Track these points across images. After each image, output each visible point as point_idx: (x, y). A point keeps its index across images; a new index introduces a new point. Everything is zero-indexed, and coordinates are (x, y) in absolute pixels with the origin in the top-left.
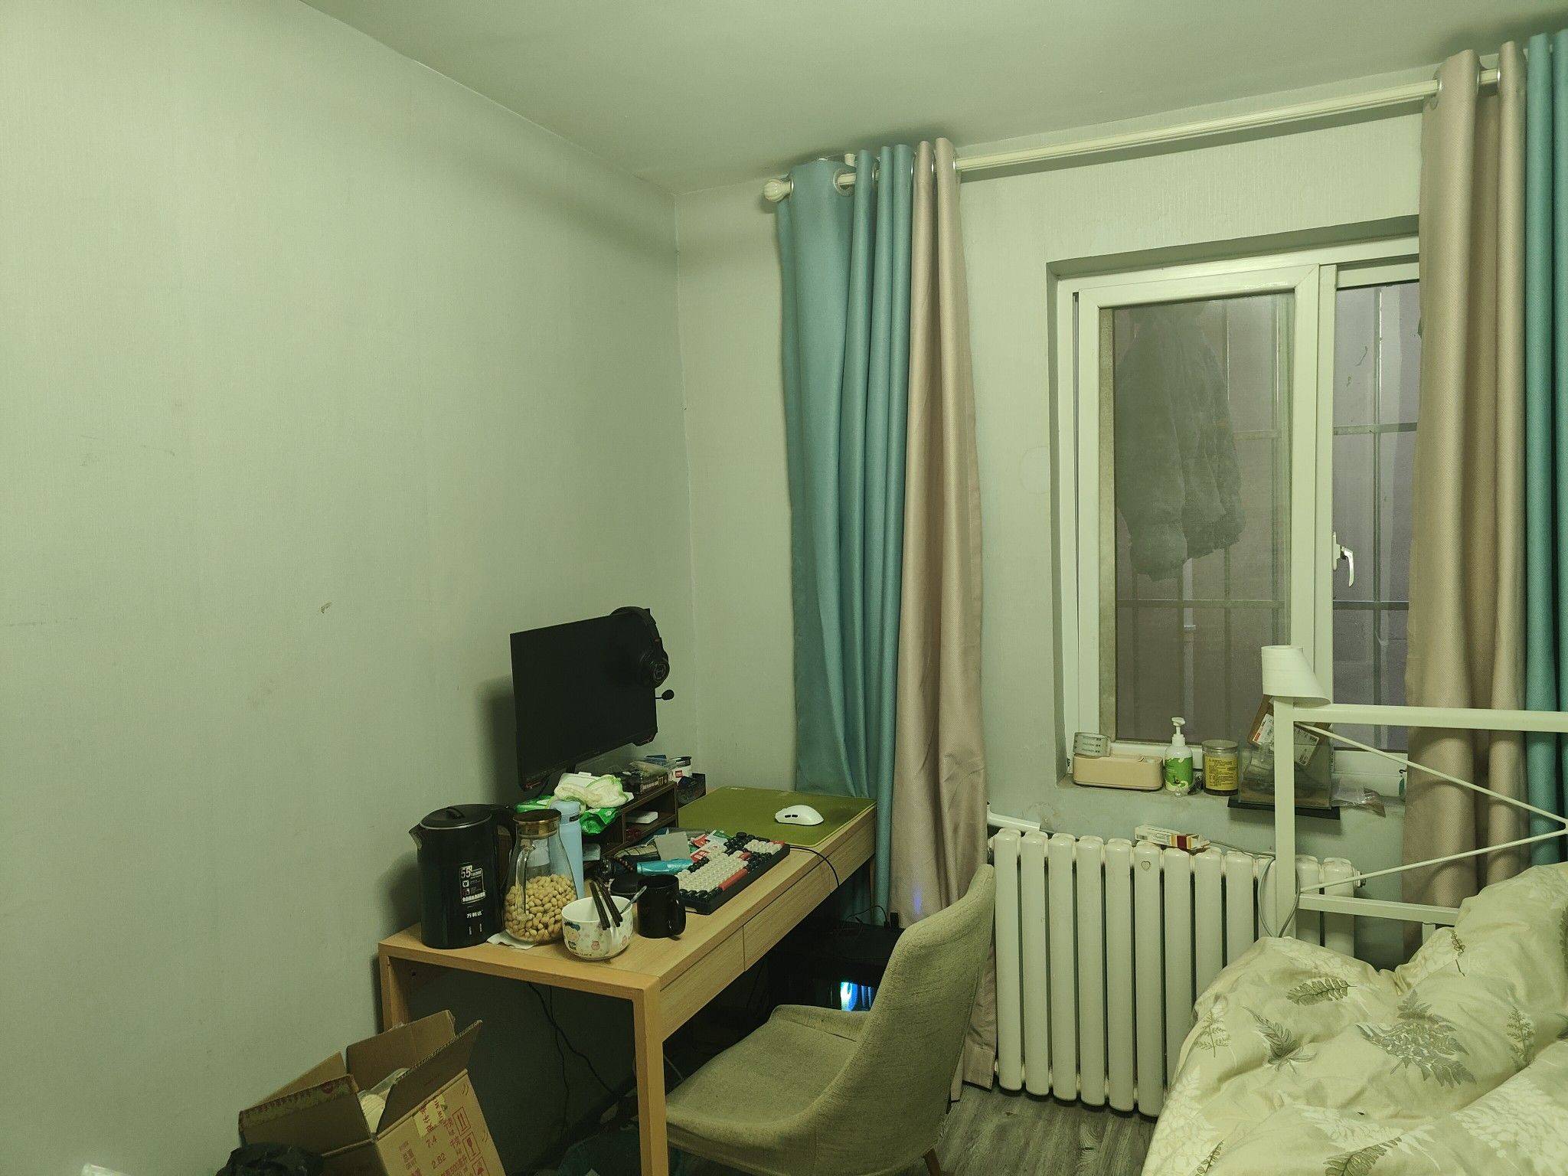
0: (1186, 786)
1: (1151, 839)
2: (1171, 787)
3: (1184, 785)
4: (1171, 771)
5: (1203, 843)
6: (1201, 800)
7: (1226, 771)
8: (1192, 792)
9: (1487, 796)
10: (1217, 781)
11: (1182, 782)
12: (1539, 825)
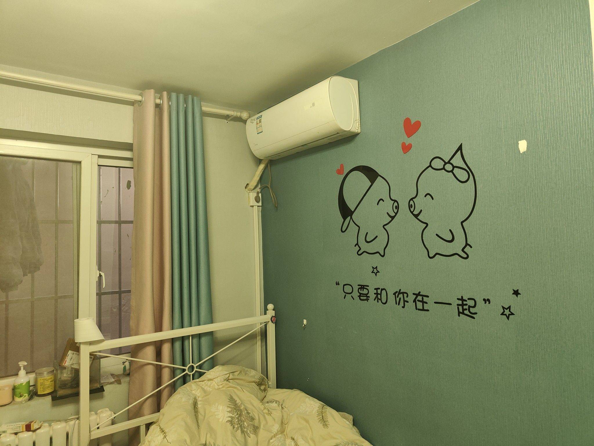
0: (26, 396)
1: (9, 431)
2: (17, 399)
3: (25, 396)
4: (18, 391)
5: (40, 424)
6: (37, 402)
7: (49, 383)
8: (31, 398)
9: (161, 365)
10: (44, 389)
11: (25, 395)
12: (178, 372)
